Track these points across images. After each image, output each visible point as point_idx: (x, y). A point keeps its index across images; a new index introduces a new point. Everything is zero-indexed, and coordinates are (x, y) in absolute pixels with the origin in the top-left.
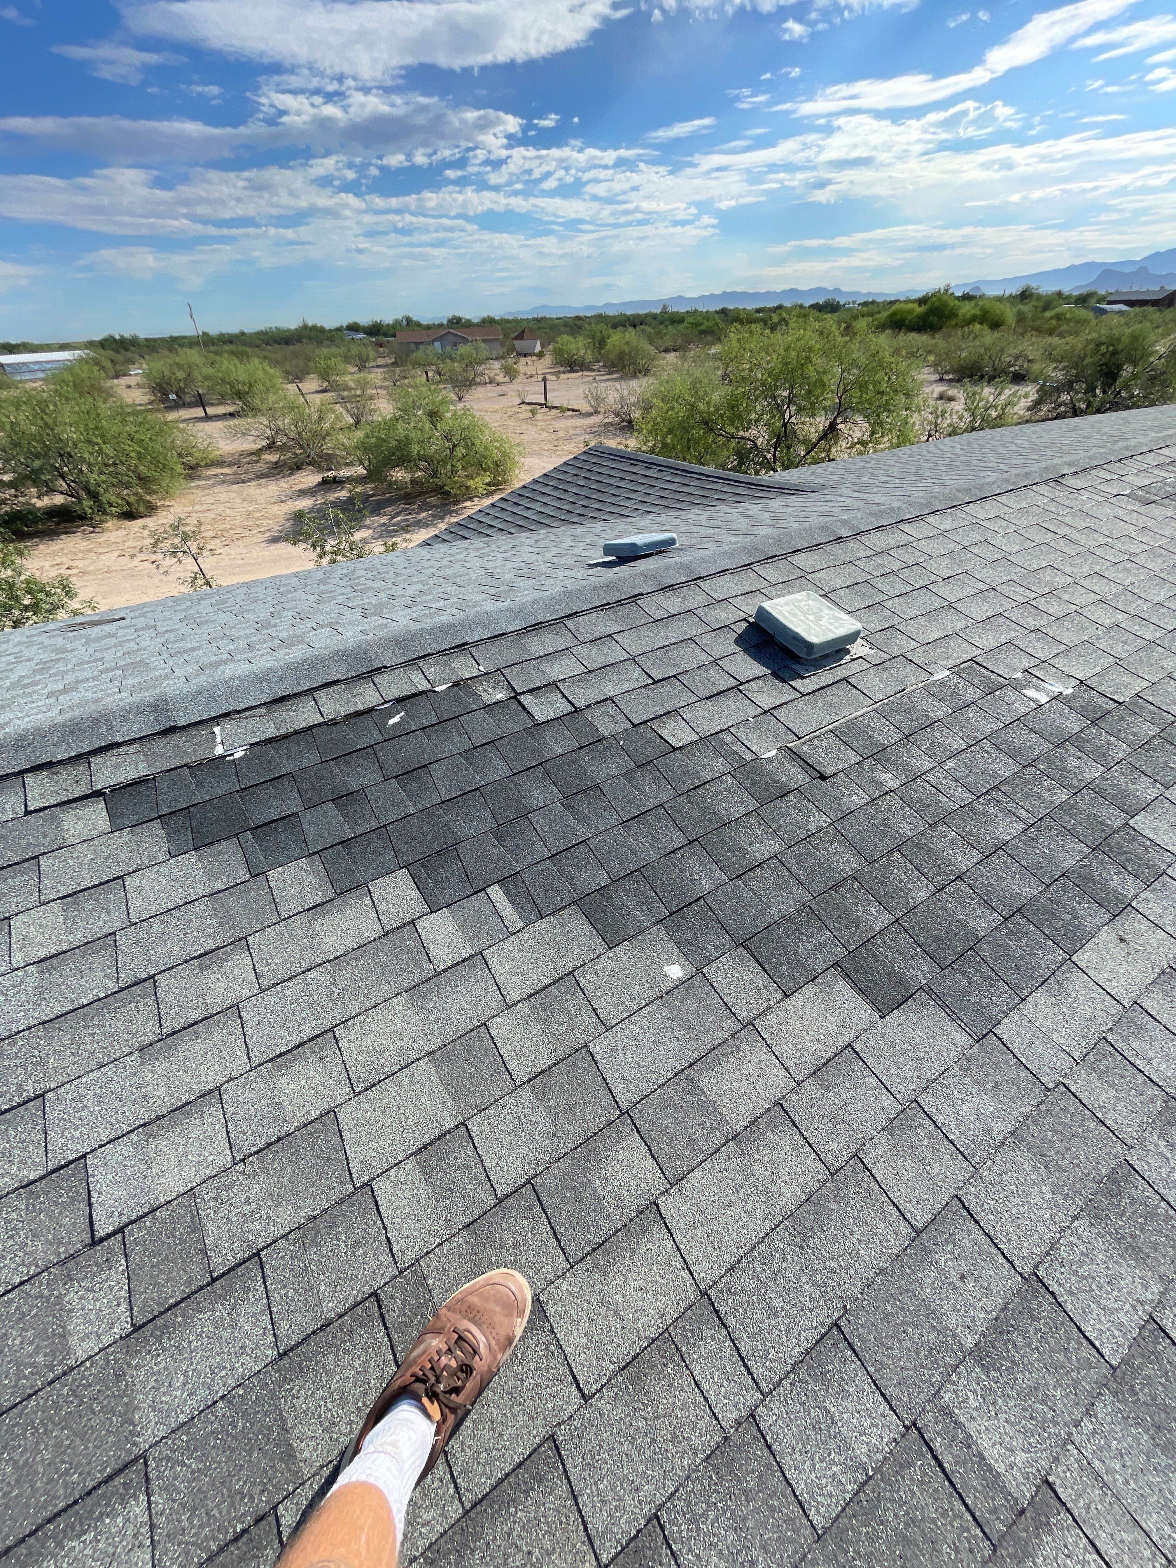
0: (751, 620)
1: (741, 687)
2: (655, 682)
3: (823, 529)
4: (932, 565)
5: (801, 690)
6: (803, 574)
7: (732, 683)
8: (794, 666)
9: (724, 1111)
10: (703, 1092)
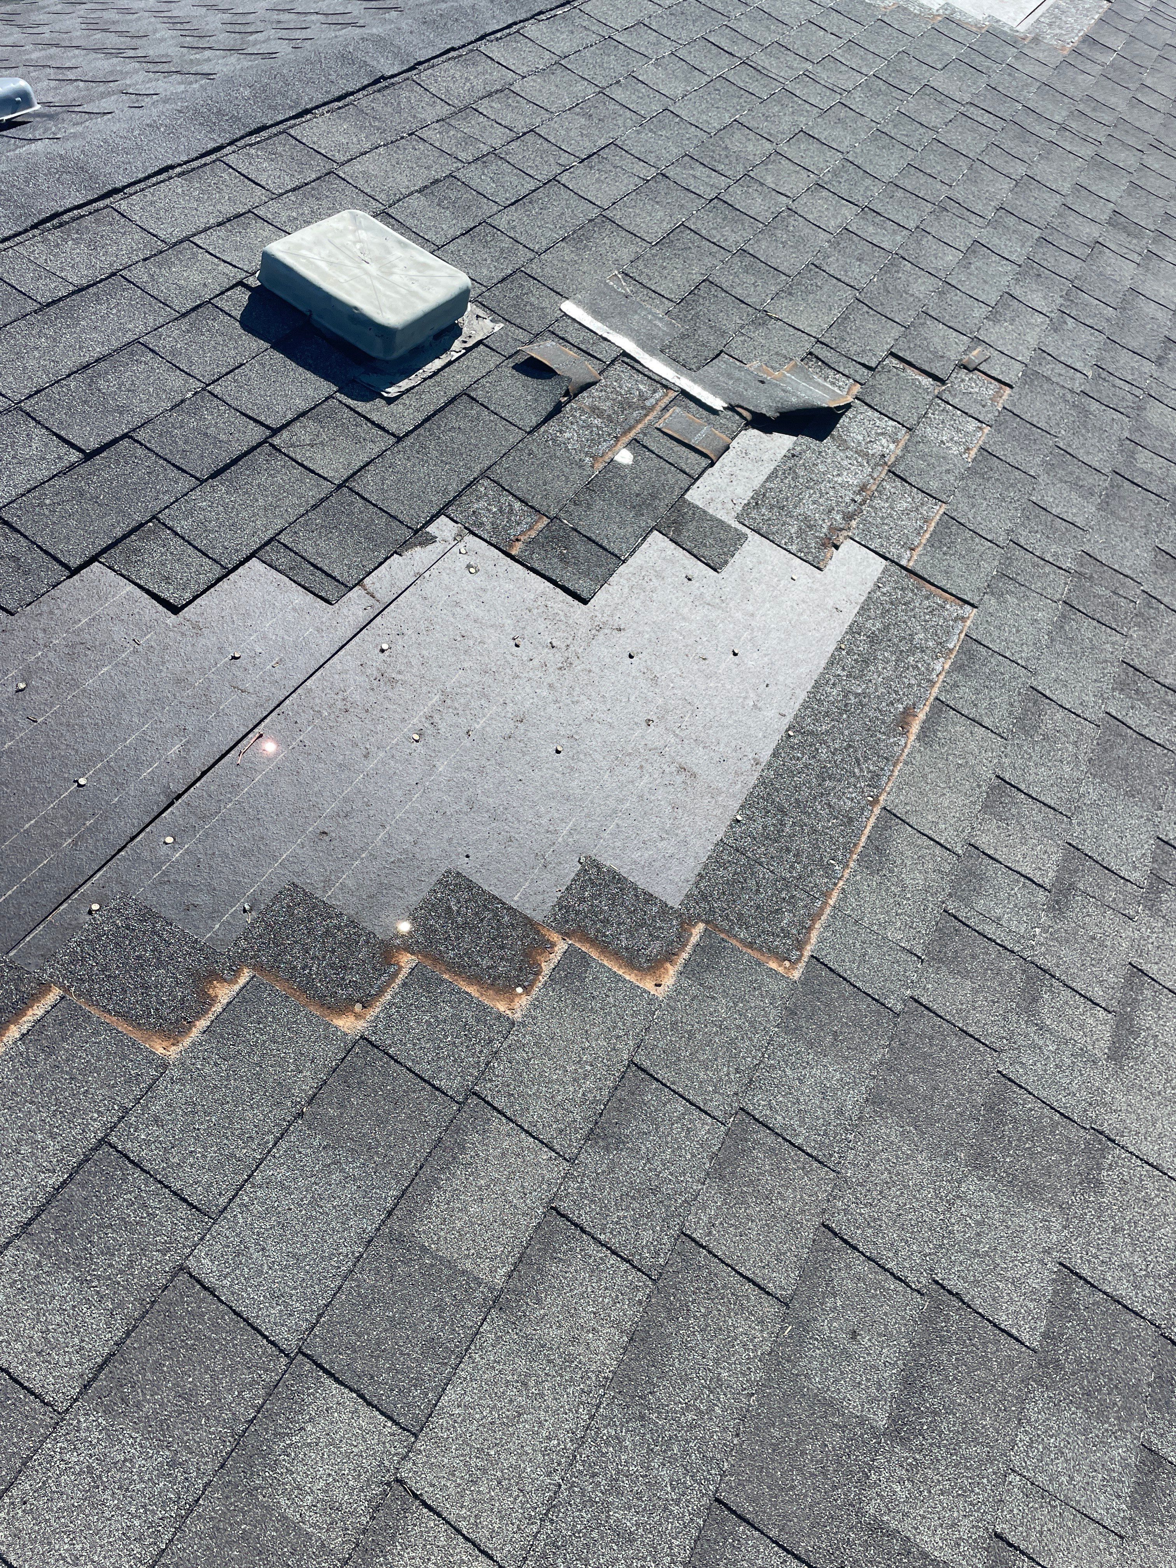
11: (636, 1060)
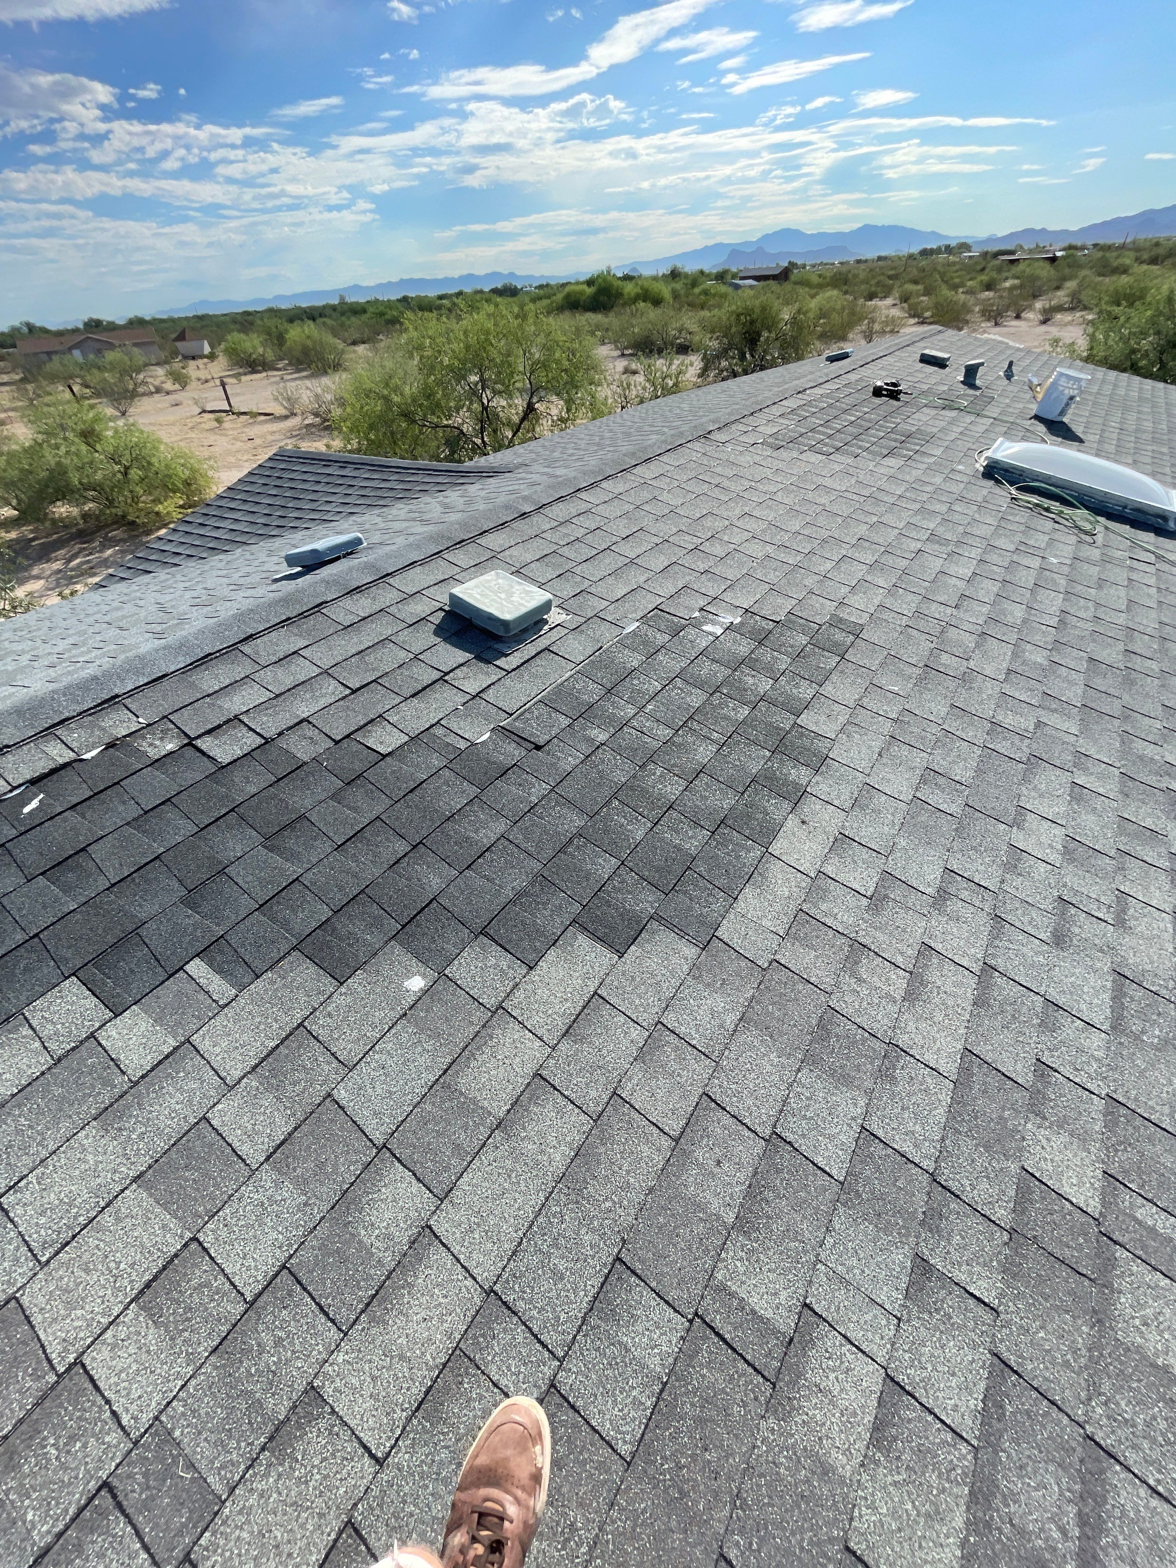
0: (447, 608)
1: (446, 678)
2: (354, 692)
3: (507, 507)
4: (612, 527)
5: (506, 667)
6: (493, 554)
7: (436, 675)
8: (496, 646)
9: (486, 1104)
10: (461, 1093)
11: (599, 992)
